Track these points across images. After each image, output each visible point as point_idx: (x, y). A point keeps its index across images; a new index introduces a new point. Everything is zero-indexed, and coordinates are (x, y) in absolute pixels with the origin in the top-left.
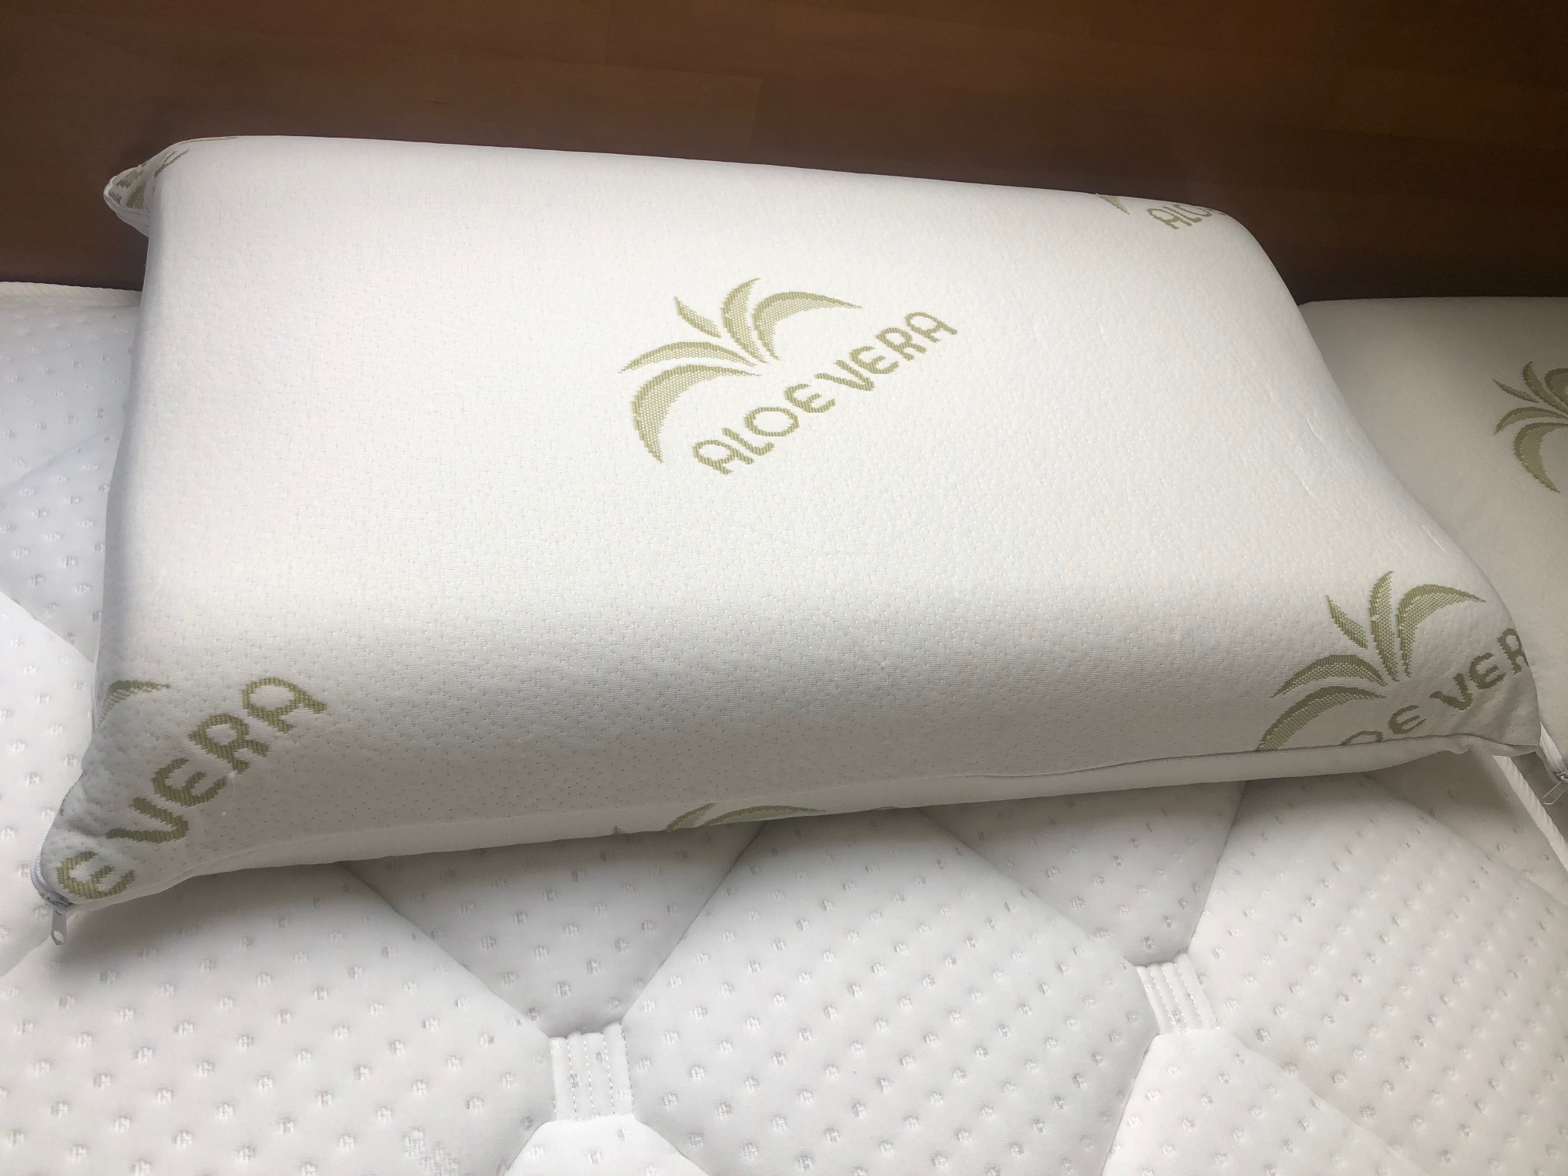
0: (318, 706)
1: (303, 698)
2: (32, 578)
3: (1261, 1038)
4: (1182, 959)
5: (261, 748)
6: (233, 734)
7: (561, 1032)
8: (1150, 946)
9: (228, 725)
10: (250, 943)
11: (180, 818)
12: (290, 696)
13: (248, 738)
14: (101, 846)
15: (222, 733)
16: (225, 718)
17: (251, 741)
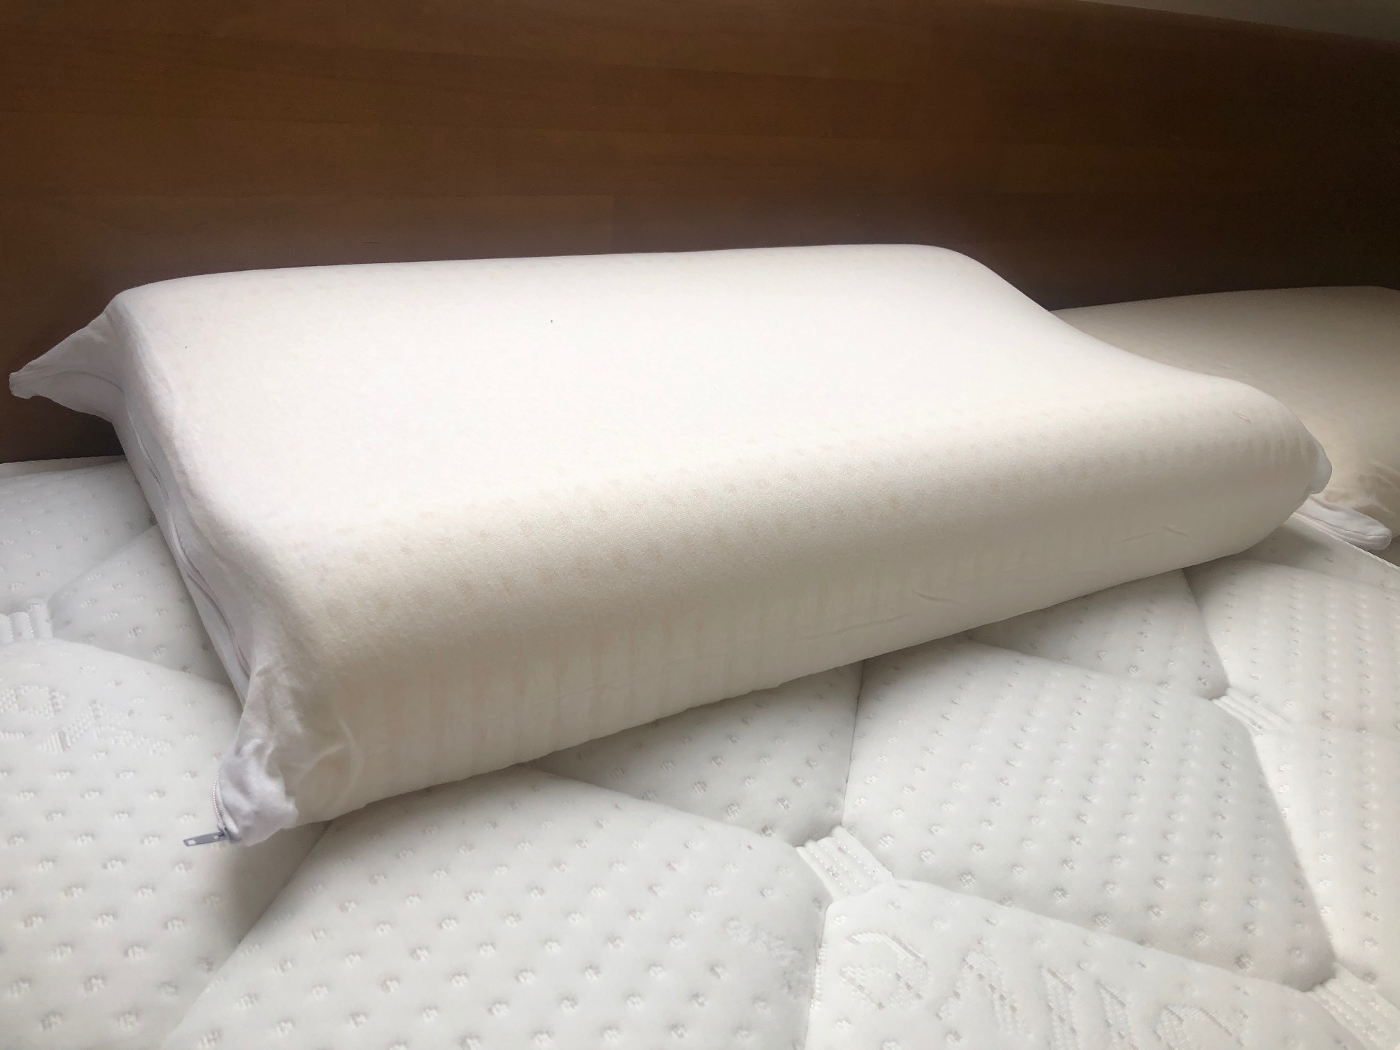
2: (130, 632)
3: (1328, 718)
4: (1229, 691)
7: (800, 841)
8: (1204, 684)
10: (495, 825)
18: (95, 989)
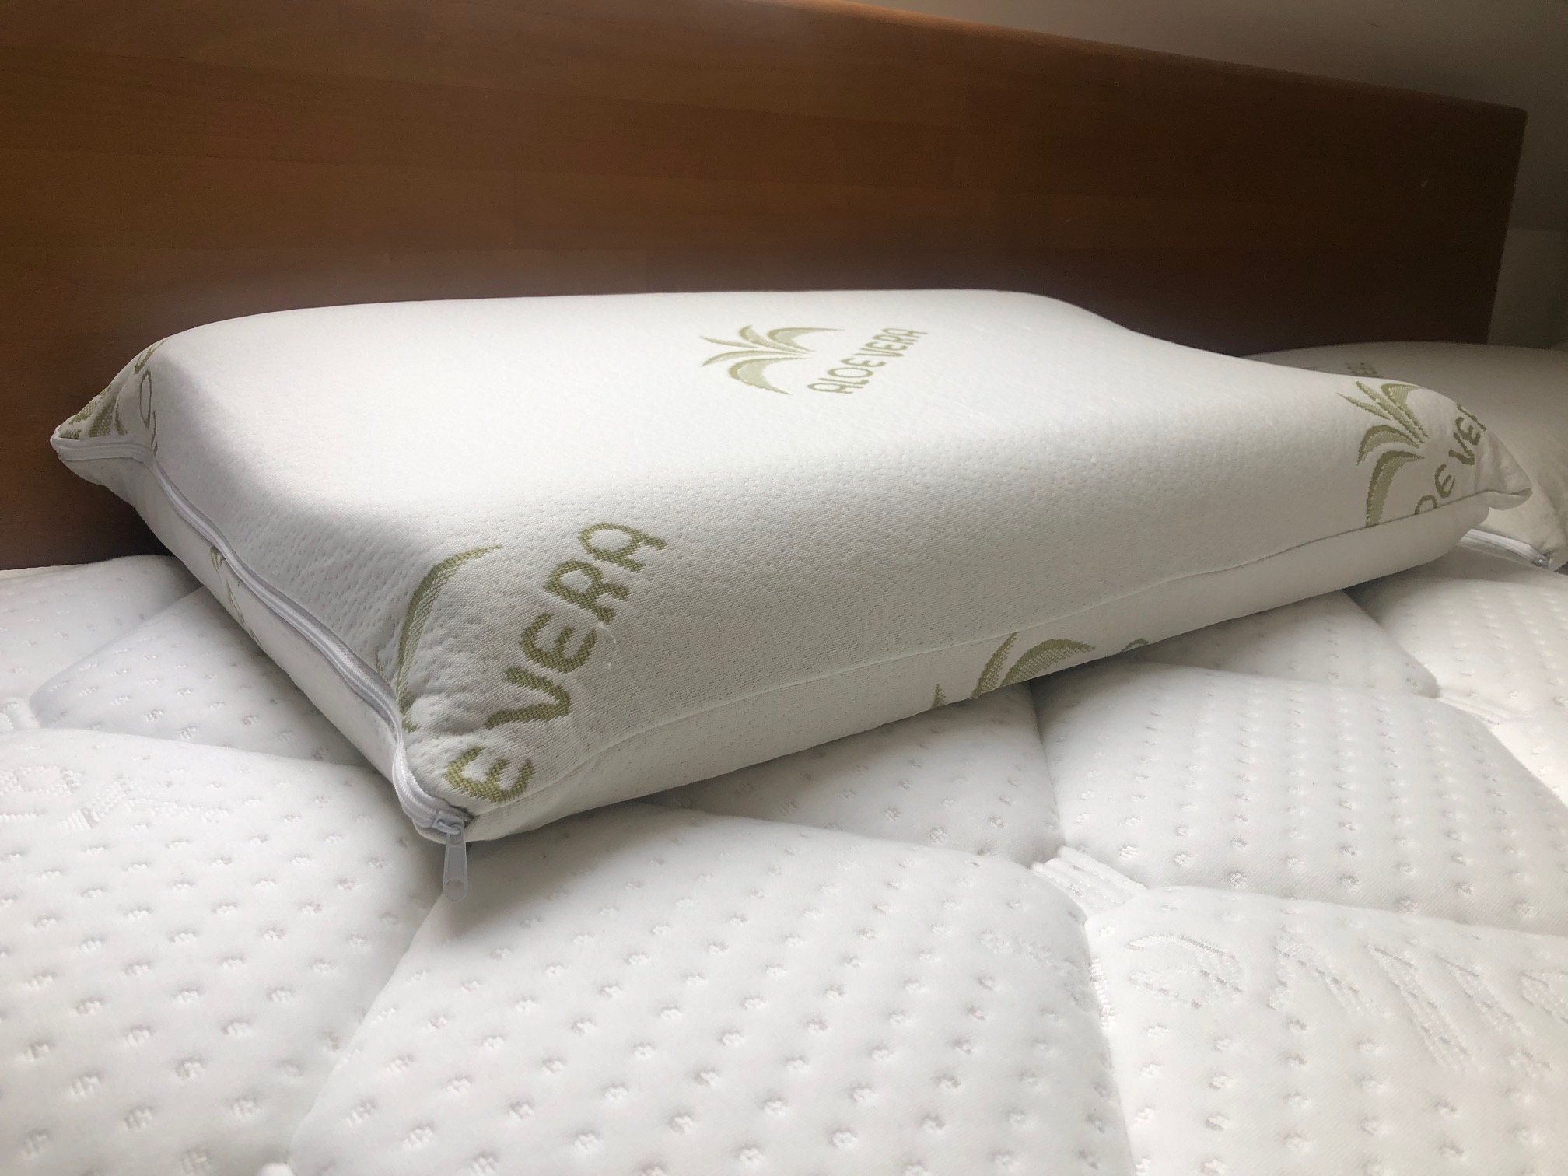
0: (659, 543)
1: (639, 538)
2: (148, 716)
4: (1443, 691)
5: (620, 591)
6: (588, 580)
8: (1415, 684)
9: (578, 572)
11: (559, 688)
12: (627, 537)
13: (604, 581)
14: (484, 739)
15: (576, 579)
16: (573, 565)
17: (608, 585)
18: (193, 1074)
